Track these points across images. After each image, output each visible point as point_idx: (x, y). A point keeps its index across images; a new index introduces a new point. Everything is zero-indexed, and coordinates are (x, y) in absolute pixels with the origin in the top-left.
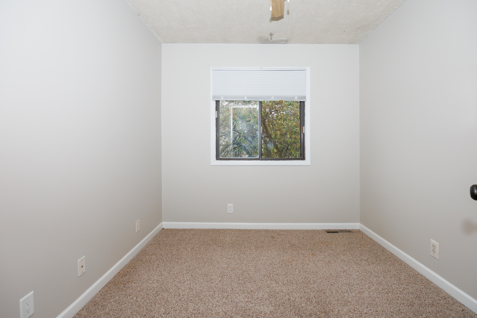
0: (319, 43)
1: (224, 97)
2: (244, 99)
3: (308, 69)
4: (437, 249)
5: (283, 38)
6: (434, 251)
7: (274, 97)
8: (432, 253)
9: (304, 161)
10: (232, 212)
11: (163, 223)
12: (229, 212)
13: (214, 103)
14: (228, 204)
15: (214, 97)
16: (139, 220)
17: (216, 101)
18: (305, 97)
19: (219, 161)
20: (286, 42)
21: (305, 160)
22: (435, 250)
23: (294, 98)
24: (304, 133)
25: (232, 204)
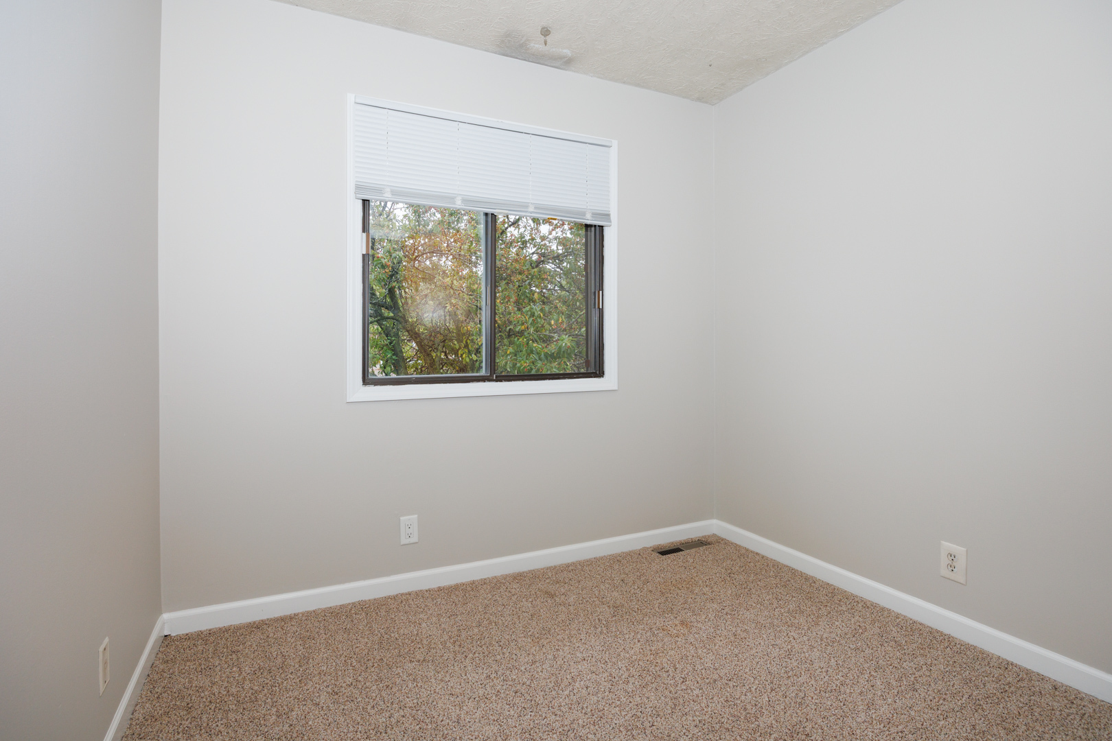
0: (638, 85)
1: (394, 193)
2: (454, 203)
3: (615, 143)
4: (961, 563)
5: (565, 51)
6: (952, 568)
7: (535, 208)
8: (945, 572)
9: (602, 379)
10: (415, 539)
11: (166, 616)
12: (404, 541)
13: (359, 205)
14: (401, 518)
15: (359, 188)
16: (107, 640)
17: (364, 201)
18: (608, 215)
19: (372, 388)
20: (566, 63)
21: (603, 377)
22: (954, 564)
23: (584, 214)
24: (601, 307)
25: (416, 516)
